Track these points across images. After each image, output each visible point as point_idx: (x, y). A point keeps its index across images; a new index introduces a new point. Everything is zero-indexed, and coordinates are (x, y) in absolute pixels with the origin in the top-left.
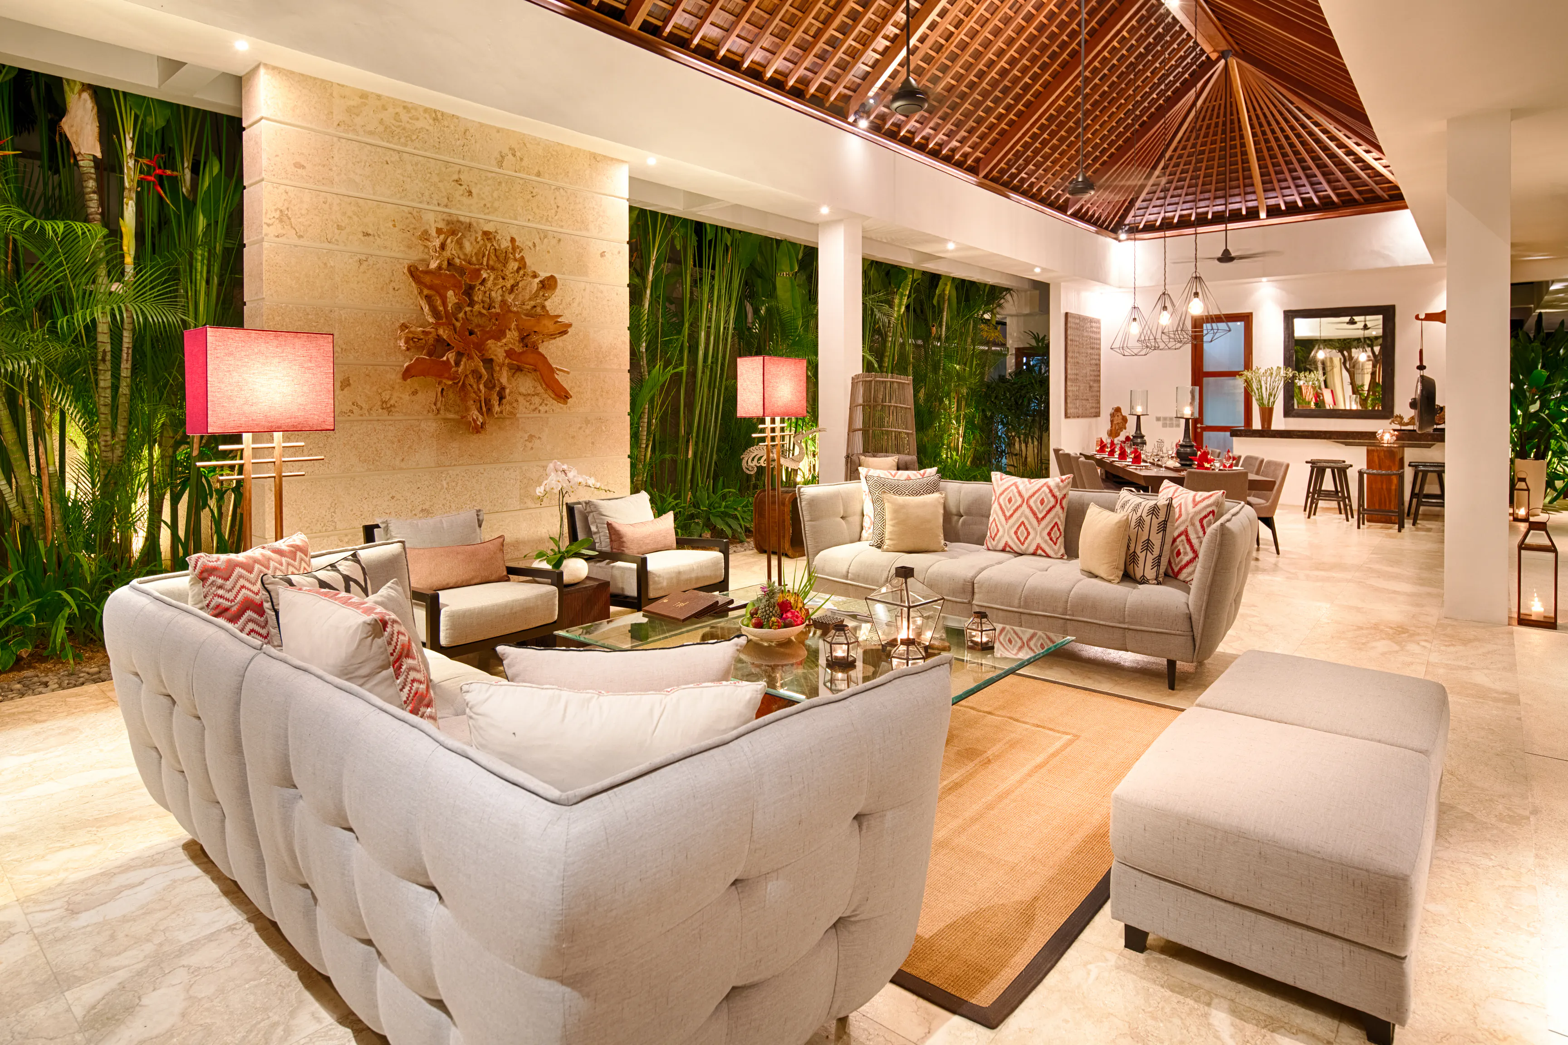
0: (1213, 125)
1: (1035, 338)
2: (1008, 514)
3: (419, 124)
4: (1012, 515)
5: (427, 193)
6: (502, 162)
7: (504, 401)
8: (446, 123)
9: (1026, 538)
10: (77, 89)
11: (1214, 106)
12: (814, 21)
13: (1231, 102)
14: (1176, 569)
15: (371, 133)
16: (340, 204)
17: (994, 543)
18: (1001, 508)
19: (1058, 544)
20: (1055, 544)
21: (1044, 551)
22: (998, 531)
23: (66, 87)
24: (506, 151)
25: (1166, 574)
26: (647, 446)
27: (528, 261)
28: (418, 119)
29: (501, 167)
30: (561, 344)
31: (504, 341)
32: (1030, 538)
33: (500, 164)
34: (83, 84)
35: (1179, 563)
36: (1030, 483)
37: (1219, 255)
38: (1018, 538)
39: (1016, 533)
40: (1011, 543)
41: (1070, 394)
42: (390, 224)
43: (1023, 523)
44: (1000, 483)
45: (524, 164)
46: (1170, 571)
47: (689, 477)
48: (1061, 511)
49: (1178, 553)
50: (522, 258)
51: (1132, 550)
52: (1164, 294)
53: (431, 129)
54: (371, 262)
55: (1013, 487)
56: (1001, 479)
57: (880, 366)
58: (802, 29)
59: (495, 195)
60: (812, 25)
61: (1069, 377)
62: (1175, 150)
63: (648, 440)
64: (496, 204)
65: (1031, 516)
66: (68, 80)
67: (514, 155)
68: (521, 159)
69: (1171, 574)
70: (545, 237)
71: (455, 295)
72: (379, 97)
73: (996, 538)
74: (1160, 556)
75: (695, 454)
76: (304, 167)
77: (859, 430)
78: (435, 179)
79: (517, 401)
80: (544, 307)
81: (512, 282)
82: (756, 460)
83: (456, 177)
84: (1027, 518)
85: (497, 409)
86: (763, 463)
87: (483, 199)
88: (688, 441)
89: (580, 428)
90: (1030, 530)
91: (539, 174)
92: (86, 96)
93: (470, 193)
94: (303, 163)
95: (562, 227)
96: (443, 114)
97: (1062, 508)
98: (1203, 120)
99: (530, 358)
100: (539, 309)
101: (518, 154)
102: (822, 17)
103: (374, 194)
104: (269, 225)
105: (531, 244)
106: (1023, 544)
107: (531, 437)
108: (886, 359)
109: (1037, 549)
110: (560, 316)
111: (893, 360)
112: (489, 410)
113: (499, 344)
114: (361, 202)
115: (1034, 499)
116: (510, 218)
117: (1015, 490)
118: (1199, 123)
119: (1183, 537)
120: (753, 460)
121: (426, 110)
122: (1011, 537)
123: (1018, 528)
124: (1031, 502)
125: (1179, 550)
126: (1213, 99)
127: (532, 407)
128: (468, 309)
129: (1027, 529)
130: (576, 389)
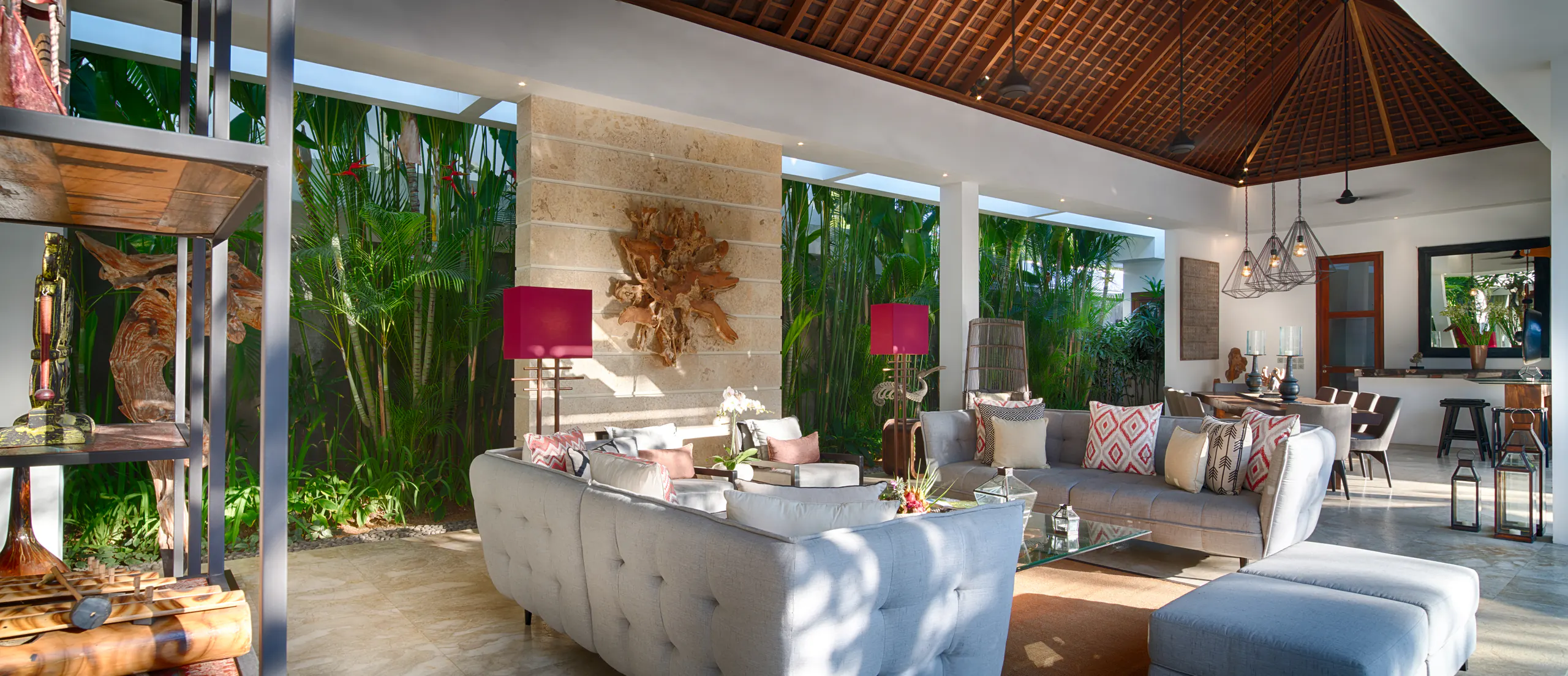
0: (1335, 66)
1: (1151, 283)
2: (1103, 437)
3: (631, 129)
4: (1107, 438)
5: (636, 181)
6: (688, 153)
7: (689, 341)
8: (650, 127)
9: (1119, 458)
10: (407, 118)
11: (1335, 48)
12: (935, 15)
13: (1353, 43)
14: (1253, 483)
15: (599, 139)
16: (579, 193)
17: (1091, 462)
18: (1097, 431)
19: (1148, 464)
20: (1146, 463)
21: (1135, 469)
22: (1094, 451)
23: (401, 117)
24: (691, 144)
25: (1243, 488)
26: (792, 382)
27: (707, 230)
28: (630, 125)
29: (687, 157)
30: (729, 296)
31: (689, 293)
32: (1123, 457)
33: (687, 155)
34: (411, 114)
35: (1256, 477)
36: (1124, 410)
37: (1339, 197)
38: (1112, 457)
39: (1110, 453)
40: (1105, 462)
41: (1185, 336)
42: (611, 207)
43: (1116, 444)
44: (1097, 410)
45: (704, 153)
46: (1247, 484)
47: (826, 410)
48: (1151, 434)
49: (1255, 469)
50: (703, 228)
51: (1211, 466)
52: (1273, 237)
53: (639, 132)
54: (598, 235)
55: (1109, 414)
56: (1098, 407)
57: (996, 312)
58: (925, 22)
59: (683, 180)
60: (933, 17)
61: (1184, 320)
62: (1294, 94)
63: (792, 377)
64: (684, 186)
65: (1124, 438)
66: (402, 112)
67: (697, 147)
68: (702, 150)
69: (1249, 488)
70: (719, 210)
71: (656, 258)
72: (605, 111)
73: (1093, 458)
74: (1237, 471)
75: (832, 389)
76: (556, 168)
77: (976, 368)
78: (642, 170)
79: (697, 341)
80: (718, 266)
81: (695, 247)
82: (885, 394)
83: (655, 168)
84: (1121, 441)
85: (683, 347)
86: (890, 396)
87: (674, 183)
88: (826, 379)
89: (744, 364)
90: (1123, 450)
91: (714, 161)
92: (413, 122)
93: (666, 179)
94: (556, 165)
95: (731, 202)
96: (647, 120)
97: (1153, 432)
98: (1324, 62)
99: (707, 306)
100: (714, 269)
101: (700, 146)
102: (942, 10)
103: (601, 184)
104: (534, 211)
105: (708, 217)
106: (1116, 463)
107: (707, 371)
108: (1001, 306)
109: (1128, 468)
110: (730, 273)
111: (1009, 306)
112: (678, 349)
113: (686, 296)
114: (592, 190)
115: (1126, 424)
116: (694, 197)
117: (1110, 416)
118: (1319, 66)
119: (1260, 455)
120: (882, 394)
121: (636, 118)
122: (1106, 457)
123: (1112, 449)
124: (1125, 427)
125: (1256, 467)
126: (1334, 41)
127: (709, 346)
128: (664, 269)
129: (1120, 450)
130: (741, 332)
